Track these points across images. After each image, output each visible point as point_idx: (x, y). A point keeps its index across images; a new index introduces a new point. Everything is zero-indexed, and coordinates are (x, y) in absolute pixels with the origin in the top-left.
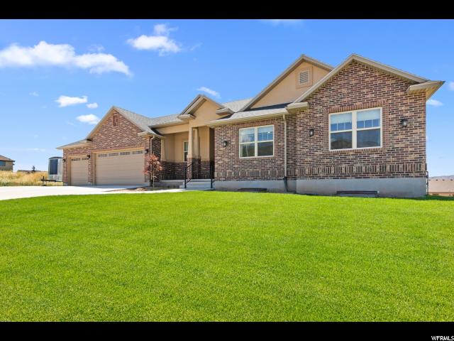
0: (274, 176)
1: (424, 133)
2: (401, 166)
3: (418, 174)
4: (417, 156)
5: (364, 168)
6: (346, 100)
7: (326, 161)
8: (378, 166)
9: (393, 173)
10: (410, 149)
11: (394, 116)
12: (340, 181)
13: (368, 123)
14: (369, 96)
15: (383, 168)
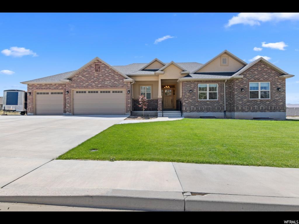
0: (219, 110)
1: (285, 94)
2: (278, 107)
3: (283, 111)
4: (283, 103)
5: (264, 108)
6: (256, 77)
7: (248, 104)
8: (269, 107)
9: (275, 110)
10: (281, 100)
11: (275, 86)
12: (254, 113)
13: (265, 88)
14: (266, 77)
15: (271, 108)
